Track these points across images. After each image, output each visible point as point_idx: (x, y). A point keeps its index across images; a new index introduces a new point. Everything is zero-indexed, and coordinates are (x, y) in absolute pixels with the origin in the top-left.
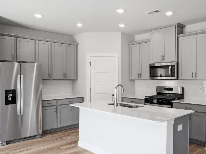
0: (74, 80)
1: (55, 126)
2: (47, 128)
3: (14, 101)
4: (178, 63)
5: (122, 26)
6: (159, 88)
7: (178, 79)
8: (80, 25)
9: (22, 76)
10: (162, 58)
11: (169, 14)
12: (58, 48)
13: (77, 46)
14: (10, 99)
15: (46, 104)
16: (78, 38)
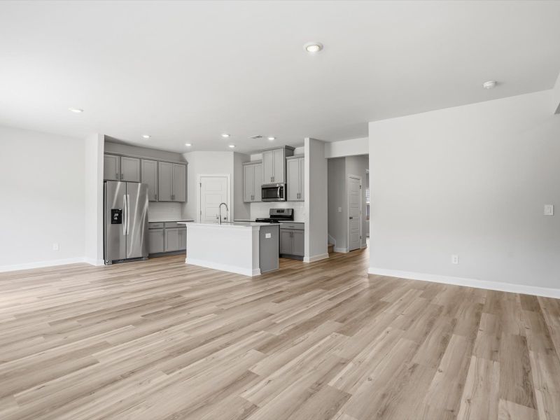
0: (183, 203)
1: (161, 250)
2: (154, 250)
3: (119, 221)
4: (286, 185)
5: (232, 146)
6: (272, 210)
7: (286, 200)
8: (188, 145)
9: (128, 196)
10: (273, 179)
11: (271, 139)
12: (164, 167)
13: (186, 165)
14: (116, 218)
15: (152, 226)
16: (187, 157)
